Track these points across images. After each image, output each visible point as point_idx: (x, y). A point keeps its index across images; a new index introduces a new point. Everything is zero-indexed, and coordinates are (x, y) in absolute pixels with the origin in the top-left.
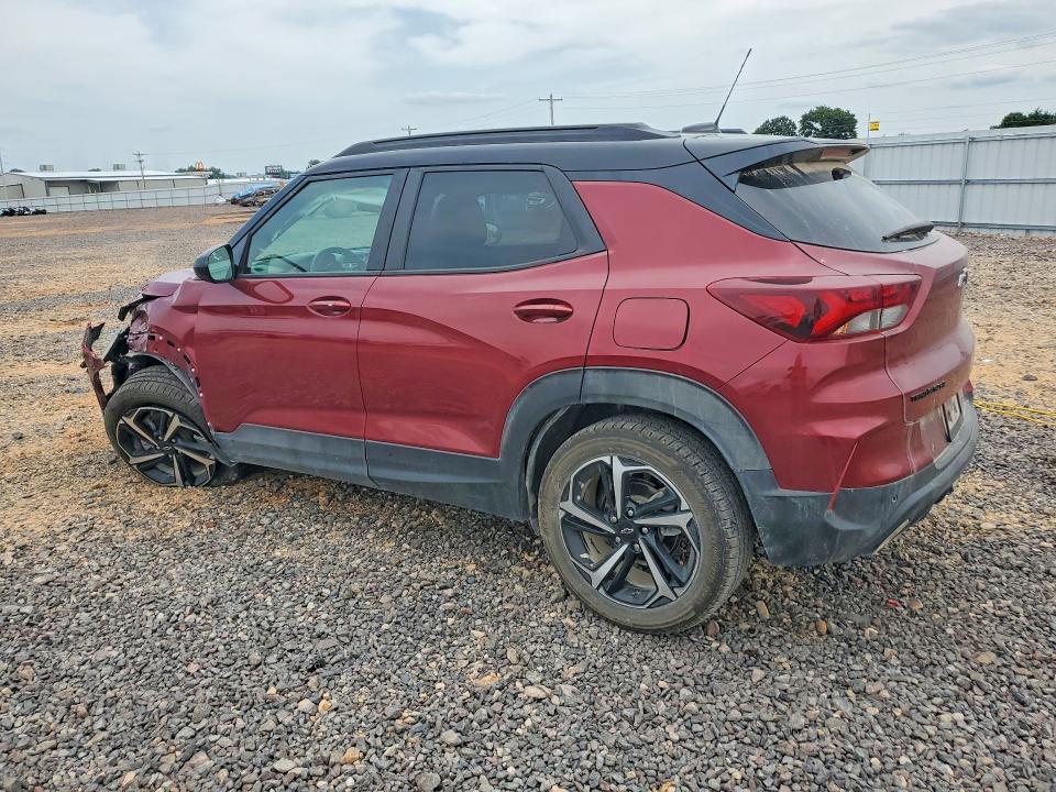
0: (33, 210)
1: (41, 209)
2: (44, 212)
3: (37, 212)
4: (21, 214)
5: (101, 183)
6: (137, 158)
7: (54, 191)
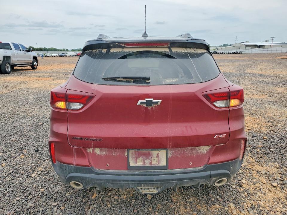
0: (239, 52)
1: (241, 52)
2: (241, 53)
3: (240, 53)
4: (236, 53)
5: (260, 46)
6: (272, 38)
7: (247, 48)
